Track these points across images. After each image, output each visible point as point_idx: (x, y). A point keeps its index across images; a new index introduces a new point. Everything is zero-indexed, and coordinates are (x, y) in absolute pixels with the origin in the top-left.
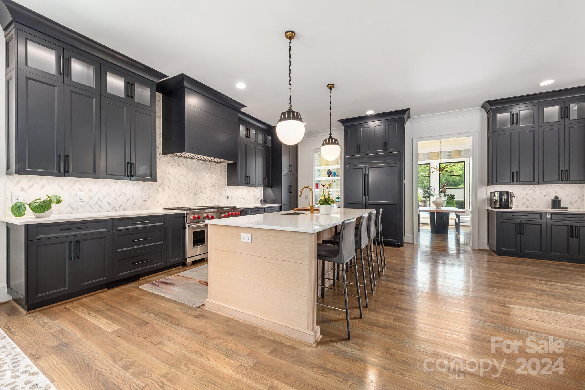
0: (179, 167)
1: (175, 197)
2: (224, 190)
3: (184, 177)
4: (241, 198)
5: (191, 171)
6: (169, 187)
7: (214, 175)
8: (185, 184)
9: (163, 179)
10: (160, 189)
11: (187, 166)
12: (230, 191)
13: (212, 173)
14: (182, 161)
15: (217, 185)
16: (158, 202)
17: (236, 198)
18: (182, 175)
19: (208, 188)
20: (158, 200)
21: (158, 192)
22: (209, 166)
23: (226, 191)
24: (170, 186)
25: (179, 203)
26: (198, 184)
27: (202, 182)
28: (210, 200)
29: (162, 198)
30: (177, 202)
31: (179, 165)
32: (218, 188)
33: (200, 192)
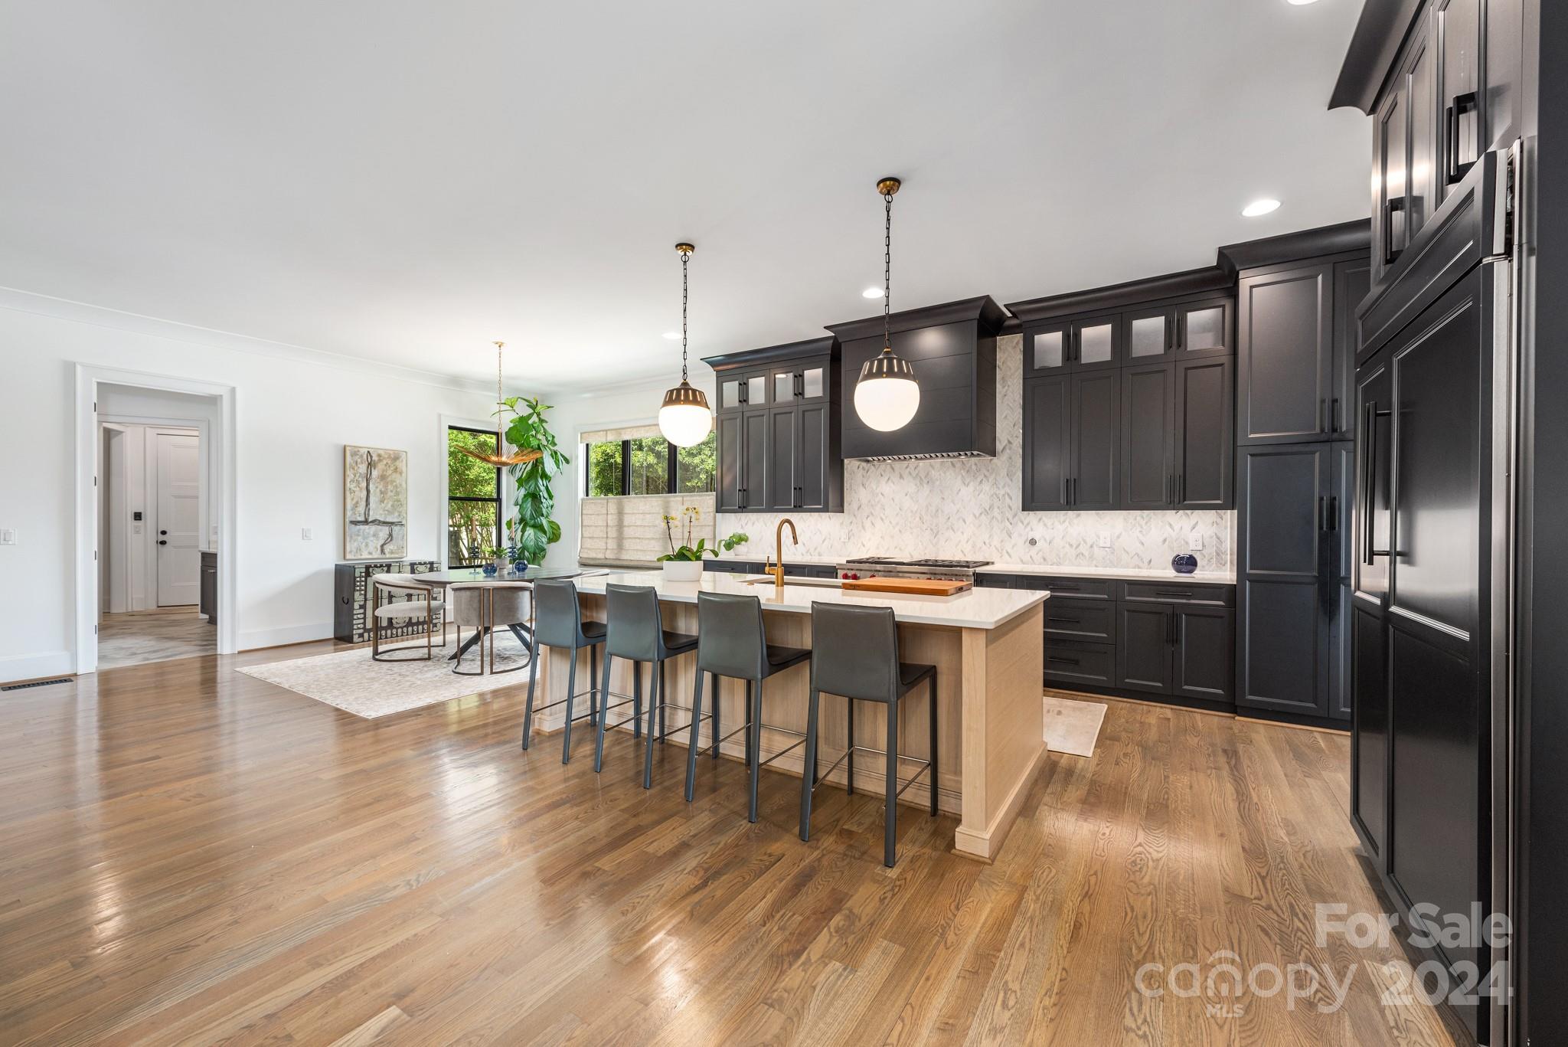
0: (902, 480)
1: (892, 537)
2: (1023, 523)
3: (912, 498)
4: (1092, 546)
5: (925, 486)
6: (882, 519)
7: (986, 487)
8: (912, 511)
9: (872, 506)
10: (868, 524)
11: (917, 474)
12: (1045, 525)
13: (981, 481)
14: (907, 468)
15: (996, 509)
16: (864, 546)
17: (1071, 545)
18: (906, 495)
19: (970, 519)
20: (865, 543)
21: (863, 527)
22: (974, 467)
23: (1028, 524)
24: (884, 518)
25: (900, 549)
26: (942, 512)
27: (952, 505)
28: (974, 546)
29: (870, 540)
30: (896, 547)
31: (901, 477)
32: (999, 518)
33: (948, 528)
